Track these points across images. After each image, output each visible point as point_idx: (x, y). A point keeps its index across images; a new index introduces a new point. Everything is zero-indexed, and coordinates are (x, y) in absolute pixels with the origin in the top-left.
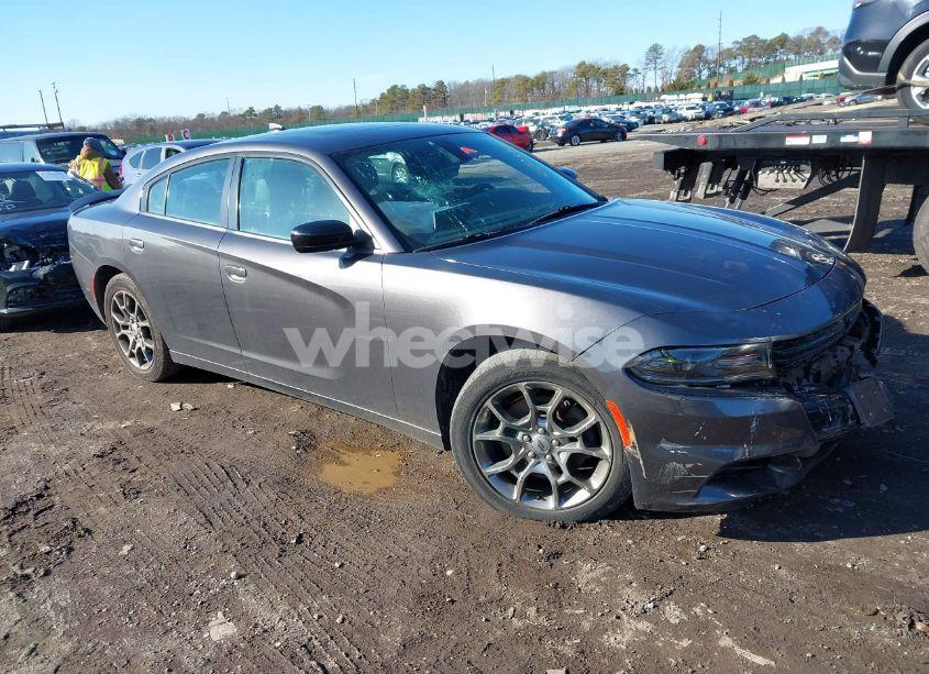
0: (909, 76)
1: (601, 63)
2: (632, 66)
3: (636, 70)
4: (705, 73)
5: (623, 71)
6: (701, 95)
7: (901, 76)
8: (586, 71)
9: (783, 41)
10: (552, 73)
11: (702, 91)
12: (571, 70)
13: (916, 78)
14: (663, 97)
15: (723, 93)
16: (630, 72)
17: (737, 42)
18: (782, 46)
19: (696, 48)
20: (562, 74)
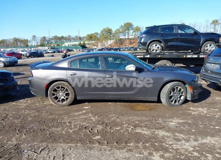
0: (151, 47)
1: (20, 38)
2: (29, 40)
3: (30, 41)
4: (46, 43)
5: (27, 41)
6: (48, 48)
7: (149, 47)
8: (16, 40)
9: (63, 37)
10: (6, 40)
11: (48, 47)
12: (12, 40)
13: (151, 48)
14: (39, 47)
15: (53, 47)
16: (28, 41)
17: (53, 37)
18: (62, 38)
19: (44, 37)
20: (9, 40)
